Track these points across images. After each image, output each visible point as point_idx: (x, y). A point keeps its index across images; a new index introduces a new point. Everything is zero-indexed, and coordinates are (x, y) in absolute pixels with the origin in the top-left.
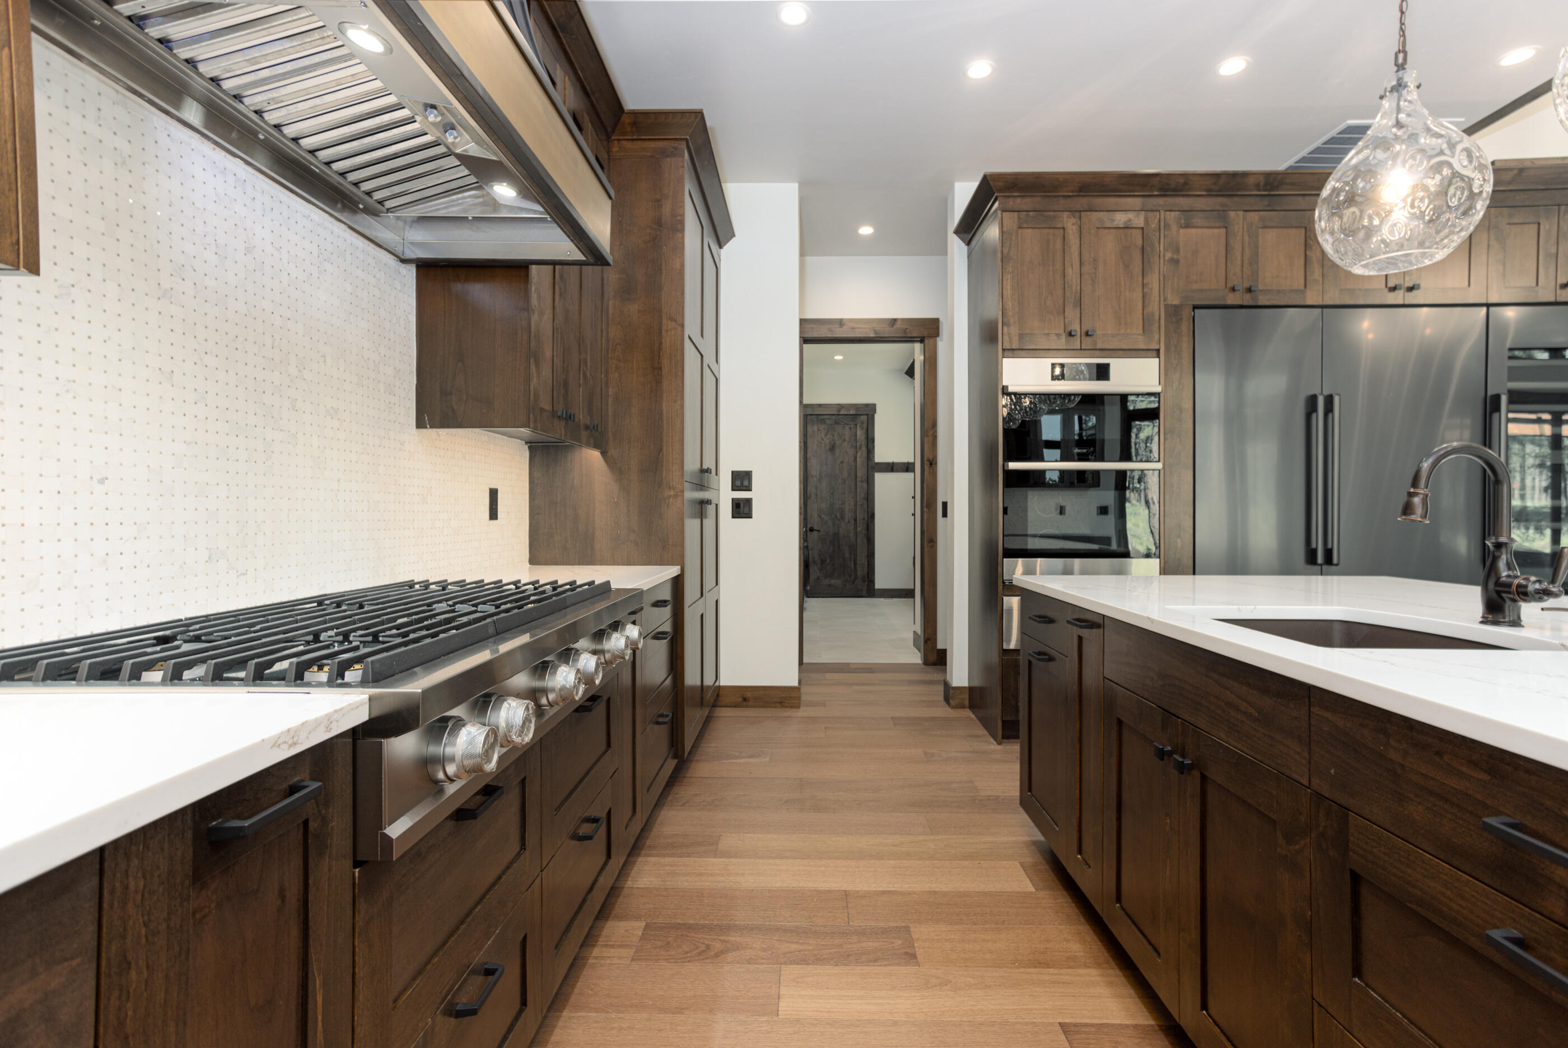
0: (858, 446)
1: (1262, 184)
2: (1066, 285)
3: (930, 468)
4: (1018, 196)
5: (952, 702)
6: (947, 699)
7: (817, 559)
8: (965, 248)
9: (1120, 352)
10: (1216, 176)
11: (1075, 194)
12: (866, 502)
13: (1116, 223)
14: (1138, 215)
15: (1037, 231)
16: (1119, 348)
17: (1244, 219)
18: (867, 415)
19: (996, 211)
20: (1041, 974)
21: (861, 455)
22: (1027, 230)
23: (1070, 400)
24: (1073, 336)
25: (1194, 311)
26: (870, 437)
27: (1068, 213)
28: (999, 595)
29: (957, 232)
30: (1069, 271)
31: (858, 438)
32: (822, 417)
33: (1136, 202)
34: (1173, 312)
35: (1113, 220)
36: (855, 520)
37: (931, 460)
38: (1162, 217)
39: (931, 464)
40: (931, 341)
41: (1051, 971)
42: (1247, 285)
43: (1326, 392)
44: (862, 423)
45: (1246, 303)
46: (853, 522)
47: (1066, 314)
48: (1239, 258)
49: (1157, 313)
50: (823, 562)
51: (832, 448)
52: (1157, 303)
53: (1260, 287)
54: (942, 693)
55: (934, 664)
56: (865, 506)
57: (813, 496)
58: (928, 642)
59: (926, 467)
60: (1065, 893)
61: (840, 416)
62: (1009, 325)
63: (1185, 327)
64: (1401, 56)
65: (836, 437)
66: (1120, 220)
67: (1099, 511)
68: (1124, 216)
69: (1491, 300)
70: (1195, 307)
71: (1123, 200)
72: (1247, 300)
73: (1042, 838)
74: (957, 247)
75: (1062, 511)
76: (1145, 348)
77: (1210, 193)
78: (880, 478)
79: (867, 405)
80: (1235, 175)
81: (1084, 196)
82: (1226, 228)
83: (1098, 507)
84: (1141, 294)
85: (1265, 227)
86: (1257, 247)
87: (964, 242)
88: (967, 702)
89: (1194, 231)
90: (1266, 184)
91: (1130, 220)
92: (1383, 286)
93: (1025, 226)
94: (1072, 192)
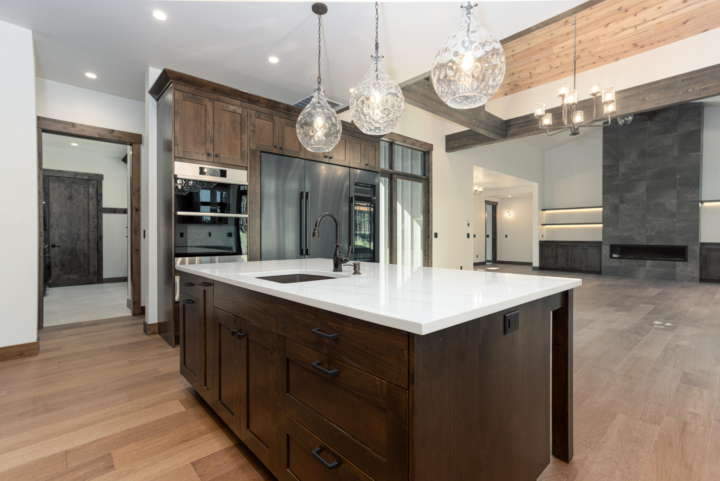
0: (90, 197)
1: (285, 108)
2: (207, 132)
3: (136, 212)
4: (183, 85)
5: (148, 332)
6: (145, 331)
7: (58, 263)
8: (155, 102)
9: (231, 166)
10: (270, 101)
11: (211, 91)
12: (96, 230)
13: (230, 109)
14: (239, 108)
15: (192, 103)
16: (231, 164)
17: (279, 120)
18: (97, 180)
19: (171, 87)
20: (185, 445)
21: (93, 204)
22: (187, 102)
23: (211, 184)
24: (210, 156)
25: (261, 153)
26: (99, 192)
27: (208, 99)
28: (173, 275)
29: (151, 92)
30: (208, 126)
31: (90, 193)
32: (61, 178)
33: (239, 102)
34: (253, 152)
35: (228, 108)
36: (88, 240)
37: (137, 208)
38: (249, 111)
39: (137, 210)
40: (137, 145)
41: (190, 442)
42: (280, 146)
43: (306, 191)
44: (93, 185)
45: (280, 153)
46: (87, 241)
47: (207, 145)
48: (278, 135)
49: (246, 152)
50: (63, 265)
51: (70, 198)
52: (246, 148)
53: (285, 148)
54: (143, 329)
55: (139, 314)
56: (96, 232)
58: (136, 304)
59: (134, 212)
60: (200, 406)
61: (77, 179)
62: (178, 145)
63: (258, 159)
64: (319, 79)
65: (73, 190)
66: (231, 108)
67: (228, 235)
68: (233, 107)
69: (351, 166)
70: (261, 152)
71: (232, 100)
72: (280, 152)
73: (191, 386)
74: (150, 101)
75: (210, 235)
76: (242, 165)
77: (267, 107)
78: (105, 216)
79: (97, 175)
80: (276, 102)
81: (215, 93)
82: (273, 122)
83: (227, 233)
84: (240, 142)
85: (286, 125)
86: (284, 132)
87: (155, 99)
88: (157, 331)
89: (261, 120)
90: (287, 109)
91: (235, 109)
92: (323, 156)
93: (186, 100)
94: (210, 90)
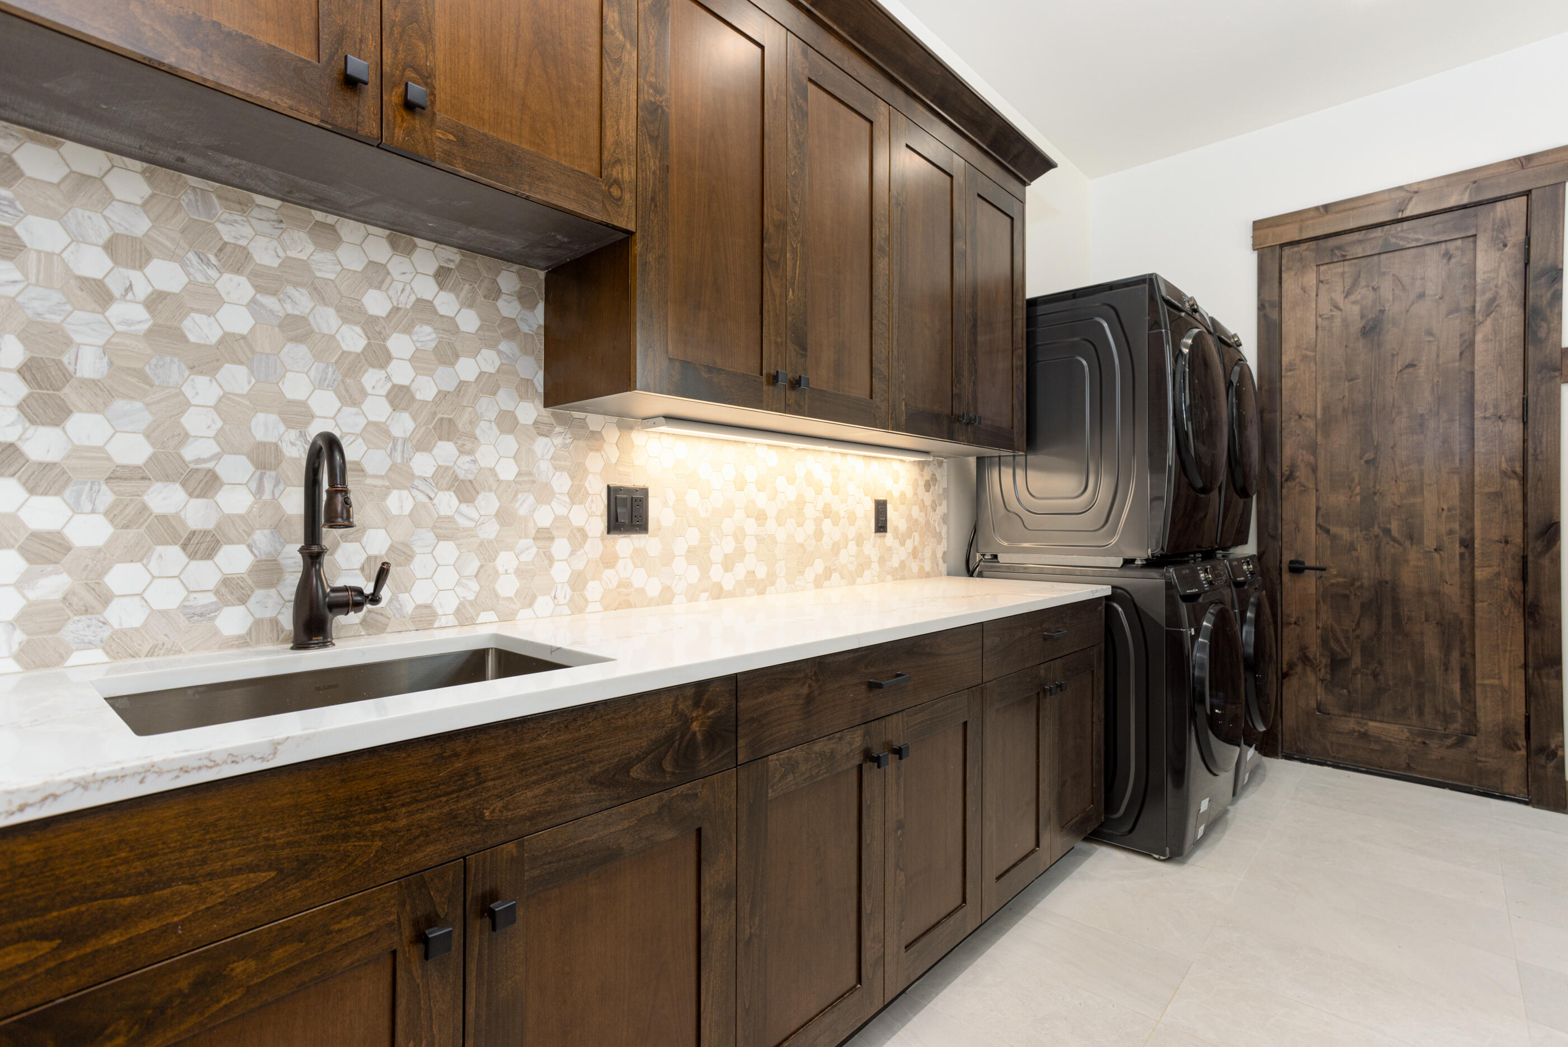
0: (1481, 305)
7: (1314, 649)
12: (1515, 484)
18: (1527, 194)
26: (1537, 265)
36: (1467, 544)
46: (1457, 549)
50: (1337, 662)
57: (1302, 473)
61: (1410, 225)
